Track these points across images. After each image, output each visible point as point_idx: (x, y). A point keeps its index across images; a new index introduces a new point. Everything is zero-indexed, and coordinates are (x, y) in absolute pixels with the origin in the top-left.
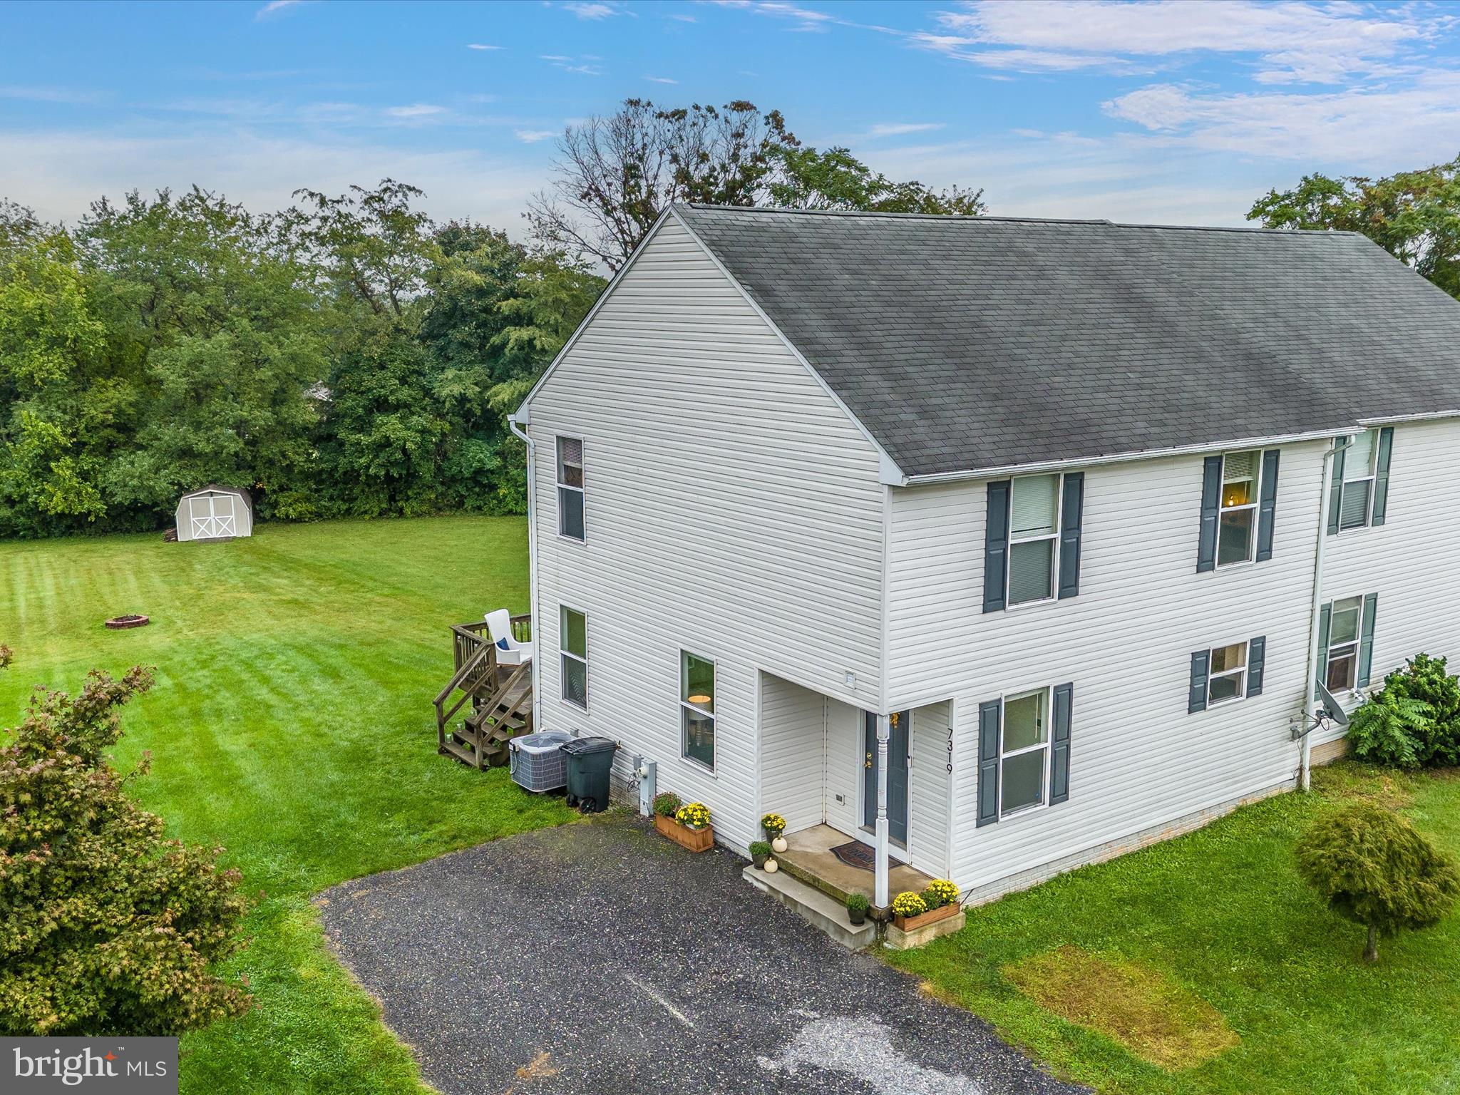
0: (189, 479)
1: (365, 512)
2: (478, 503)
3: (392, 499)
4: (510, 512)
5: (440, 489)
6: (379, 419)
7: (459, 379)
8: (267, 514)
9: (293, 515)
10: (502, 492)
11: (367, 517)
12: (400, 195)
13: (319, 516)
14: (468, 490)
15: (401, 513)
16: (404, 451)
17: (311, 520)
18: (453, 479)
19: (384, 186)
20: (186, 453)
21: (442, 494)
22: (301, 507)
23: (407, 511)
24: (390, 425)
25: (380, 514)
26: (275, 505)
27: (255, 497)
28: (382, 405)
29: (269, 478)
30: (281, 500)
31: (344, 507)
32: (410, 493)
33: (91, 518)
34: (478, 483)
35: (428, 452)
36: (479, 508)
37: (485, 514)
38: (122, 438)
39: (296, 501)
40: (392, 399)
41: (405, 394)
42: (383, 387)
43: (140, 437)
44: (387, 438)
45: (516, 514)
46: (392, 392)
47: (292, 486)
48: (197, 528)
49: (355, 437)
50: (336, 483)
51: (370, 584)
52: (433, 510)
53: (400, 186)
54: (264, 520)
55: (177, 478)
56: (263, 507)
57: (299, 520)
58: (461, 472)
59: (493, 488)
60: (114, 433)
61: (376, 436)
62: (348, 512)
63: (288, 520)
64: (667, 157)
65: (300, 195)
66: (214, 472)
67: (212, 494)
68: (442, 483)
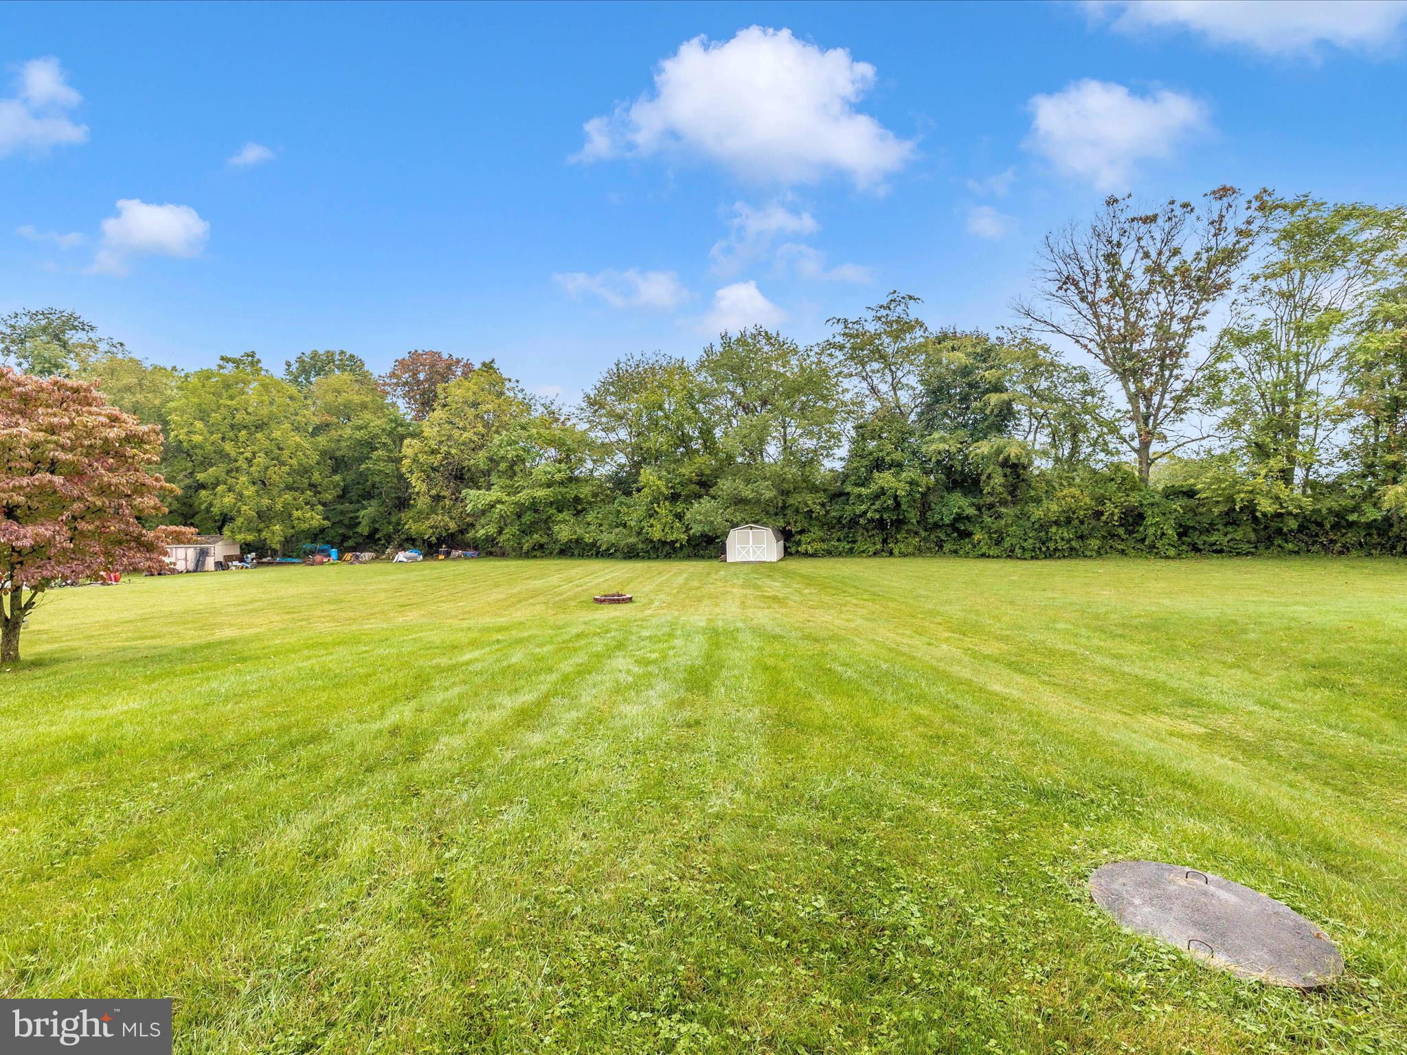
0: (739, 518)
1: (863, 552)
2: (955, 547)
3: (885, 541)
4: (983, 555)
5: (923, 534)
6: (876, 474)
7: (943, 440)
8: (793, 550)
9: (810, 551)
10: (976, 537)
11: (864, 555)
12: (903, 305)
13: (829, 553)
14: (948, 535)
15: (891, 553)
16: (896, 497)
17: (823, 556)
18: (936, 526)
19: (891, 297)
20: (740, 501)
21: (924, 539)
22: (817, 546)
23: (896, 551)
24: (885, 479)
25: (875, 554)
26: (799, 543)
27: (786, 535)
28: (879, 465)
29: (796, 522)
30: (803, 539)
31: (848, 547)
32: (898, 536)
33: (678, 545)
34: (956, 530)
35: (915, 501)
36: (956, 552)
37: (961, 556)
38: (703, 491)
39: (813, 540)
40: (888, 459)
41: (897, 456)
42: (881, 451)
43: (712, 491)
44: (882, 488)
45: (989, 557)
46: (888, 454)
47: (812, 529)
48: (740, 552)
49: (857, 490)
50: (844, 527)
51: (852, 591)
52: (917, 552)
53: (903, 298)
54: (791, 554)
55: (731, 517)
56: (790, 545)
57: (814, 555)
58: (942, 519)
59: (969, 534)
60: (698, 487)
61: (874, 487)
62: (851, 551)
63: (806, 555)
64: (1140, 255)
65: (831, 322)
66: (756, 514)
67: (751, 528)
68: (926, 530)
